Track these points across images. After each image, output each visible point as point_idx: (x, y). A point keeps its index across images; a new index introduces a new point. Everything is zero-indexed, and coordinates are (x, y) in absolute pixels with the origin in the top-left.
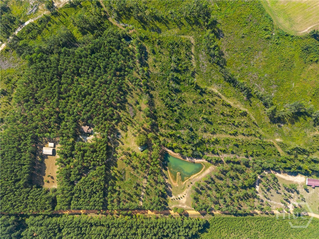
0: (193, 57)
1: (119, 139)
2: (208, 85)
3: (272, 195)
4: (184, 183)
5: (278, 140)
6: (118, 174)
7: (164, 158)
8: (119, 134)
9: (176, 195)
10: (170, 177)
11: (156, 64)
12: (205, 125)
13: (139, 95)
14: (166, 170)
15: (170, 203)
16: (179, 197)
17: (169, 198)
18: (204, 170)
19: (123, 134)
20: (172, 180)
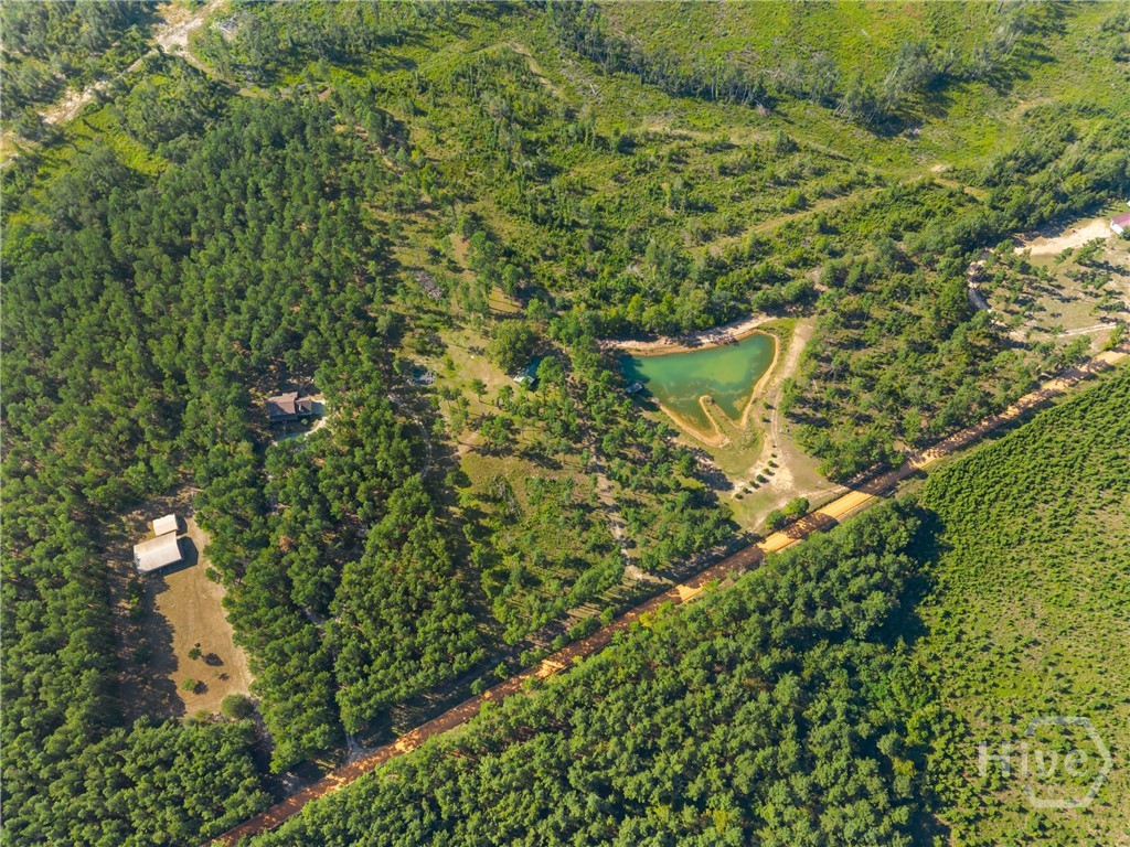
0: (543, 80)
1: (429, 386)
2: (634, 125)
3: (1053, 315)
4: (744, 420)
5: (937, 168)
6: (486, 508)
7: (624, 376)
8: (420, 371)
9: (741, 475)
10: (684, 427)
11: (444, 137)
14: (653, 408)
15: (739, 516)
16: (759, 472)
17: (723, 497)
18: (784, 348)
19: (435, 365)
20: (696, 434)
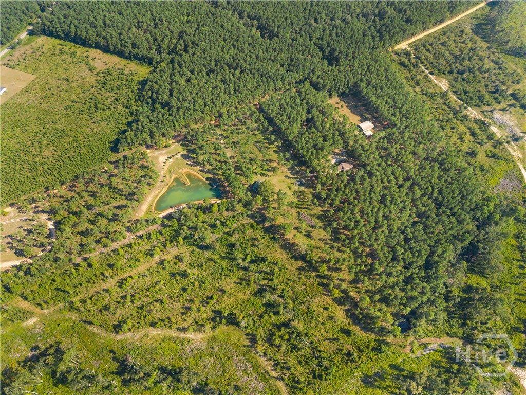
1: (296, 180)
4: (173, 178)
7: (220, 190)
8: (301, 184)
9: (177, 159)
10: (197, 174)
11: (325, 314)
12: (182, 266)
13: (315, 247)
14: (208, 179)
15: (180, 148)
16: (171, 160)
17: (185, 153)
18: (151, 206)
19: (295, 187)
20: (192, 172)
